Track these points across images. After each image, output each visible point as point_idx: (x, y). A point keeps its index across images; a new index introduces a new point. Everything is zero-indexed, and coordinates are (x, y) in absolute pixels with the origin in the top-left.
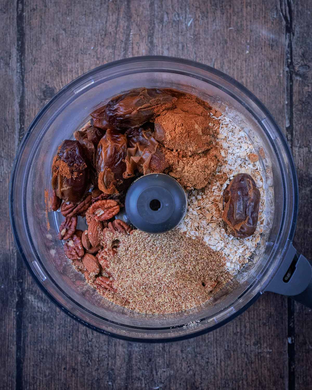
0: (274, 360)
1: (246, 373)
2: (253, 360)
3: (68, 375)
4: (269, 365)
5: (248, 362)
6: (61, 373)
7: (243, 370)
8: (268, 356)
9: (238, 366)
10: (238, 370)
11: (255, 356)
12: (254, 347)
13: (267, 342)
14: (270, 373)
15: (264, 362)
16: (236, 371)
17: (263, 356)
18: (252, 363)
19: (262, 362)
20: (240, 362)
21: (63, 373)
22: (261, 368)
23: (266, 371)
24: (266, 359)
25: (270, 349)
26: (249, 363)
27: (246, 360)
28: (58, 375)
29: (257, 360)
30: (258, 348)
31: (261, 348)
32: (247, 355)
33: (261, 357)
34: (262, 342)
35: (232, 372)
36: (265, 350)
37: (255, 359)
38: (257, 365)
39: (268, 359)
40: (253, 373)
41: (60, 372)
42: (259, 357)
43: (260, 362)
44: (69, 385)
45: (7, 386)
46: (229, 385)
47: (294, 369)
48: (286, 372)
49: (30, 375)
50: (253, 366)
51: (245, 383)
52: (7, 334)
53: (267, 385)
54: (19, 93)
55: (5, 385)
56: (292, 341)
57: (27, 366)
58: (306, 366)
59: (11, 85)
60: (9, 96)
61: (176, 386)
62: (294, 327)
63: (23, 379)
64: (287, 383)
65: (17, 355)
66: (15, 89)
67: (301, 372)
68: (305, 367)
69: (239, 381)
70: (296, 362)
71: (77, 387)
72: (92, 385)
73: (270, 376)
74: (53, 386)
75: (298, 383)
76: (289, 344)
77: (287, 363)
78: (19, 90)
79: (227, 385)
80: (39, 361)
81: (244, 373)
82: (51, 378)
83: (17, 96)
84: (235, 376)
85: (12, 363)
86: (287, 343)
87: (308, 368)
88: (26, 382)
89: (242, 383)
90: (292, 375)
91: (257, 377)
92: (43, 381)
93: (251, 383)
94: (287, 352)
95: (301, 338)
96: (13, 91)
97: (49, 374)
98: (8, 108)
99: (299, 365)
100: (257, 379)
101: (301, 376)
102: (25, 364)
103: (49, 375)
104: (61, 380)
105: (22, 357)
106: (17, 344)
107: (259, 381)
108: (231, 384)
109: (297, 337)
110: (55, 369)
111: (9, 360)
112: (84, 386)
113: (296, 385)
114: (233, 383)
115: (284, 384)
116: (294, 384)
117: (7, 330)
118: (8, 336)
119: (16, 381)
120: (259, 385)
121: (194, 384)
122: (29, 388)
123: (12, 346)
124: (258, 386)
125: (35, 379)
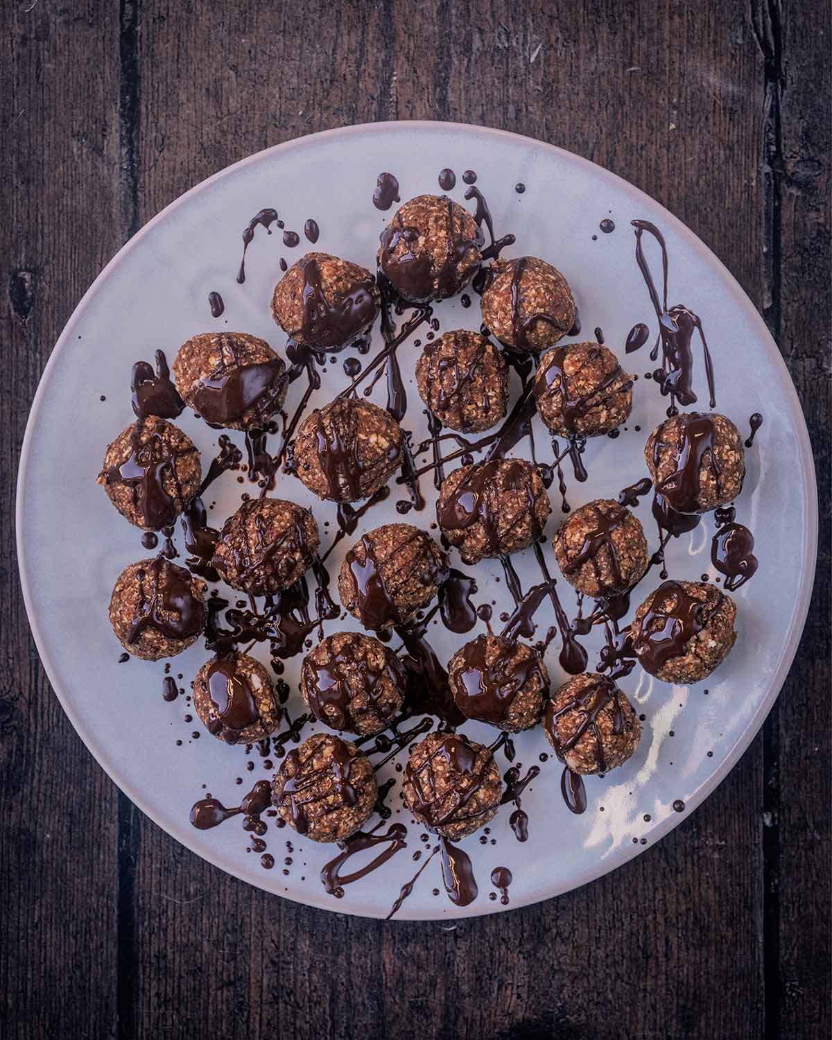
0: (731, 866)
1: (664, 895)
2: (681, 866)
3: (240, 894)
4: (717, 878)
5: (668, 869)
6: (224, 891)
7: (656, 889)
8: (716, 856)
9: (645, 880)
10: (643, 890)
11: (686, 856)
12: (683, 835)
13: (713, 823)
14: (720, 895)
15: (708, 870)
16: (639, 892)
17: (705, 856)
18: (677, 871)
19: (700, 869)
20: (650, 870)
21: (228, 890)
22: (700, 884)
23: (711, 892)
24: (712, 863)
25: (721, 840)
26: (671, 870)
27: (663, 864)
28: (219, 893)
29: (689, 866)
30: (692, 837)
31: (699, 838)
32: (666, 852)
33: (699, 858)
34: (702, 823)
35: (631, 893)
36: (710, 843)
37: (686, 862)
38: (690, 876)
39: (716, 863)
40: (681, 896)
41: (222, 888)
42: (696, 858)
43: (696, 869)
44: (243, 919)
45: (97, 917)
46: (623, 924)
47: (776, 887)
48: (760, 895)
49: (150, 892)
50: (679, 879)
51: (660, 919)
52: (97, 796)
53: (713, 926)
54: (127, 218)
55: (93, 916)
56: (773, 820)
57: (144, 872)
58: (807, 881)
59: (108, 199)
60: (101, 227)
61: (497, 924)
62: (779, 786)
63: (134, 903)
64: (760, 921)
65: (120, 845)
66: (116, 210)
67: (792, 894)
68: (803, 883)
69: (647, 916)
70: (783, 872)
71: (263, 924)
72: (298, 920)
73: (720, 904)
74: (205, 920)
75: (788, 923)
76: (765, 826)
77: (760, 872)
78: (126, 213)
79: (618, 924)
80: (172, 859)
81: (659, 896)
82: (202, 900)
83: (121, 226)
84: (638, 903)
85: (108, 863)
86: (761, 825)
87: (810, 886)
88: (142, 909)
89: (655, 918)
90: (772, 901)
91: (690, 905)
92: (181, 908)
93: (674, 921)
94: (761, 846)
95: (796, 812)
96: (110, 216)
97: (196, 890)
98: (99, 256)
99: (790, 880)
100: (688, 910)
101: (793, 904)
102: (140, 867)
103: (195, 895)
104: (224, 905)
105: (132, 849)
106: (120, 821)
107: (695, 914)
108: (626, 921)
109: (786, 811)
110: (211, 880)
111: (102, 857)
112: (279, 921)
113: (782, 927)
114: (632, 919)
115: (753, 923)
116: (778, 924)
117: (97, 785)
118: (100, 800)
119: (119, 907)
120: (693, 923)
121: (539, 920)
122: (149, 924)
123: (108, 824)
124: (691, 926)
125: (164, 902)
